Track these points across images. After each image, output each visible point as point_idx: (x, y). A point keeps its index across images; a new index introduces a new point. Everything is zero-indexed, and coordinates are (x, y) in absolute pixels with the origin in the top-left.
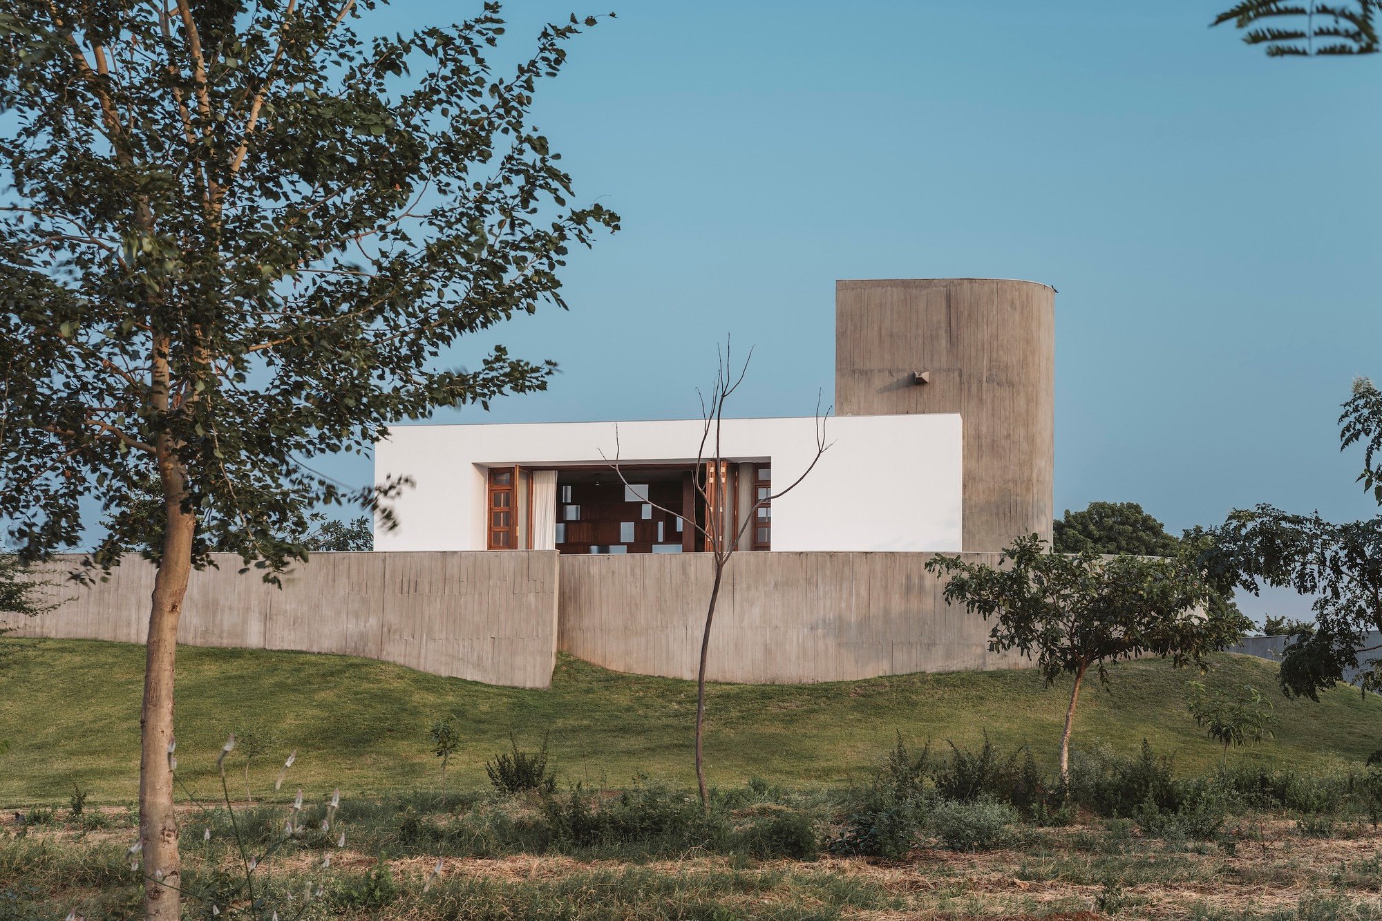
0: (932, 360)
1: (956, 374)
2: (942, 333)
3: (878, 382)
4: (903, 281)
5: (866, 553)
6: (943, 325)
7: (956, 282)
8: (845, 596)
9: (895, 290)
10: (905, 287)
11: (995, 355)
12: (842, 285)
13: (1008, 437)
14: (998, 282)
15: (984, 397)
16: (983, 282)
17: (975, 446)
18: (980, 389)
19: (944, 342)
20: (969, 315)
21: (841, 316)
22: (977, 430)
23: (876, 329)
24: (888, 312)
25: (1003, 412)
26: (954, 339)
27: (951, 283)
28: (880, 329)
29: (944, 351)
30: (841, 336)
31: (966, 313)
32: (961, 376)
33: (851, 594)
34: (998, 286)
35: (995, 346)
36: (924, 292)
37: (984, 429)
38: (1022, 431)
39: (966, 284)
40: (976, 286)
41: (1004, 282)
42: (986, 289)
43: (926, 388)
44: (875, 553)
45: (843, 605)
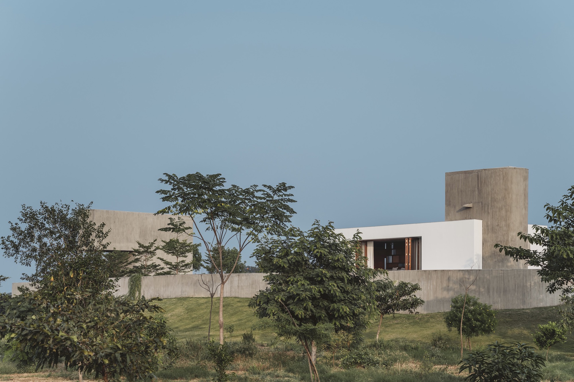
0: (473, 199)
1: (481, 204)
2: (476, 189)
3: (458, 208)
4: (465, 172)
5: (435, 270)
6: (476, 186)
7: (480, 171)
8: (429, 285)
9: (462, 175)
10: (465, 173)
11: (493, 196)
12: (447, 174)
13: (498, 225)
14: (494, 169)
15: (490, 211)
16: (489, 170)
17: (486, 230)
18: (488, 209)
19: (477, 192)
20: (485, 182)
21: (447, 185)
22: (487, 223)
23: (457, 189)
24: (460, 182)
25: (496, 217)
26: (480, 192)
27: (479, 171)
28: (458, 189)
29: (477, 196)
30: (447, 192)
31: (483, 182)
32: (482, 204)
33: (431, 284)
34: (494, 171)
35: (493, 193)
36: (471, 175)
37: (489, 223)
38: (503, 223)
39: (483, 171)
40: (487, 171)
41: (496, 169)
42: (490, 172)
43: (471, 209)
44: (438, 270)
45: (429, 288)
